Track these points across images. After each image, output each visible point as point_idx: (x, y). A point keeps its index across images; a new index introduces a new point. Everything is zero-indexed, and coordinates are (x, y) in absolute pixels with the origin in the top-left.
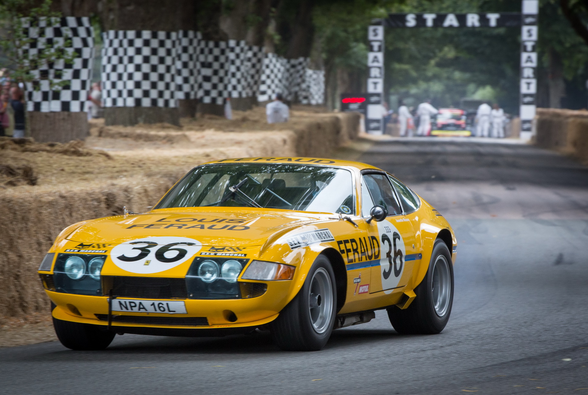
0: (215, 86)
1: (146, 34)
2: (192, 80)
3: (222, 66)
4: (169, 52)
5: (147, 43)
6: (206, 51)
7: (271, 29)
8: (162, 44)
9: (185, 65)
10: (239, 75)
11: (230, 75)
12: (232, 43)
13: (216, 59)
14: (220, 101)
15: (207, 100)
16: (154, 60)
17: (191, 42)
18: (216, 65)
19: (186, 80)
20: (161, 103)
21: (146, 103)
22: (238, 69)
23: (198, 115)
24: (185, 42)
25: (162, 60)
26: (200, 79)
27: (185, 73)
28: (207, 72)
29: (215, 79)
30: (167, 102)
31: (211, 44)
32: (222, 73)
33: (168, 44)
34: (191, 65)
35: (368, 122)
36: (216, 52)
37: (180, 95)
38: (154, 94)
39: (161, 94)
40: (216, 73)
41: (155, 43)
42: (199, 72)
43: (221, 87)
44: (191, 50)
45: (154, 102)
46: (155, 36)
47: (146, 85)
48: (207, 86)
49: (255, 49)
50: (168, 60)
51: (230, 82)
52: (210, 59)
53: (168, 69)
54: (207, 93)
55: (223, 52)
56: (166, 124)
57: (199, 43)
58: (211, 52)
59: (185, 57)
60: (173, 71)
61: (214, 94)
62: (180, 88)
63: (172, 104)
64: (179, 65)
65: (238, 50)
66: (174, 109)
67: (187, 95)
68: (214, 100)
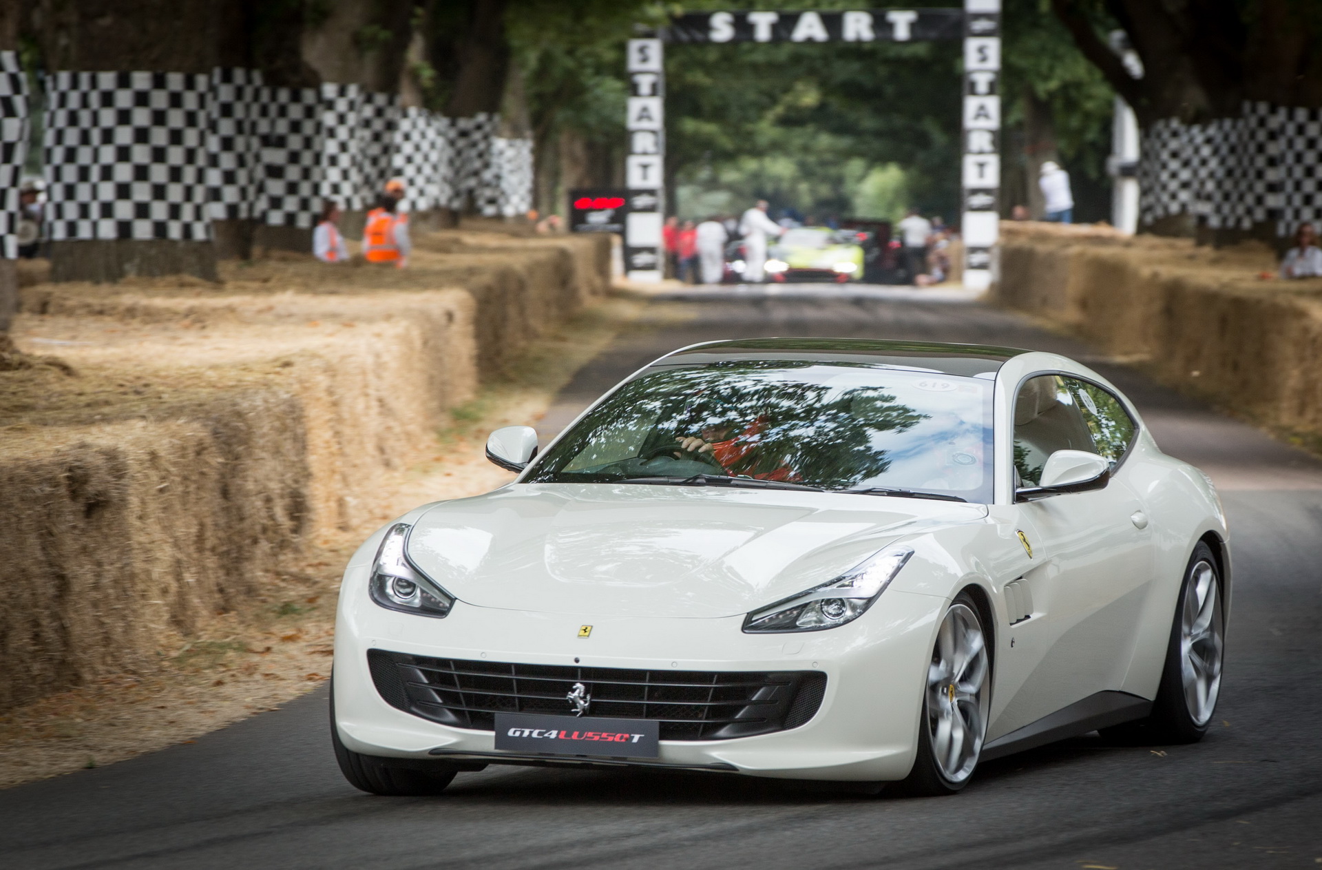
0: (292, 188)
1: (141, 80)
2: (242, 176)
3: (308, 143)
4: (191, 119)
5: (142, 99)
6: (273, 109)
7: (415, 54)
8: (176, 100)
9: (227, 144)
10: (344, 161)
11: (325, 162)
12: (330, 90)
13: (295, 127)
14: (303, 221)
15: (276, 218)
16: (159, 137)
17: (239, 93)
18: (295, 142)
19: (229, 178)
20: (175, 231)
21: (142, 230)
22: (344, 147)
23: (257, 251)
24: (226, 93)
25: (176, 137)
26: (260, 173)
27: (227, 161)
28: (275, 156)
29: (293, 173)
30: (187, 230)
31: (284, 95)
32: (307, 158)
33: (190, 101)
34: (240, 143)
35: (630, 252)
36: (295, 112)
37: (216, 211)
38: (159, 211)
39: (175, 211)
40: (294, 158)
41: (160, 100)
42: (257, 158)
43: (305, 189)
44: (239, 111)
45: (160, 228)
46: (159, 82)
47: (142, 192)
48: (276, 187)
49: (380, 99)
50: (191, 137)
51: (324, 177)
52: (282, 127)
53: (190, 156)
54: (276, 203)
55: (309, 112)
56: (188, 278)
57: (256, 96)
58: (283, 112)
59: (226, 127)
60: (201, 160)
61: (291, 204)
62: (215, 195)
63: (199, 233)
64: (213, 144)
65: (342, 105)
66: (206, 243)
67: (232, 209)
68: (291, 218)
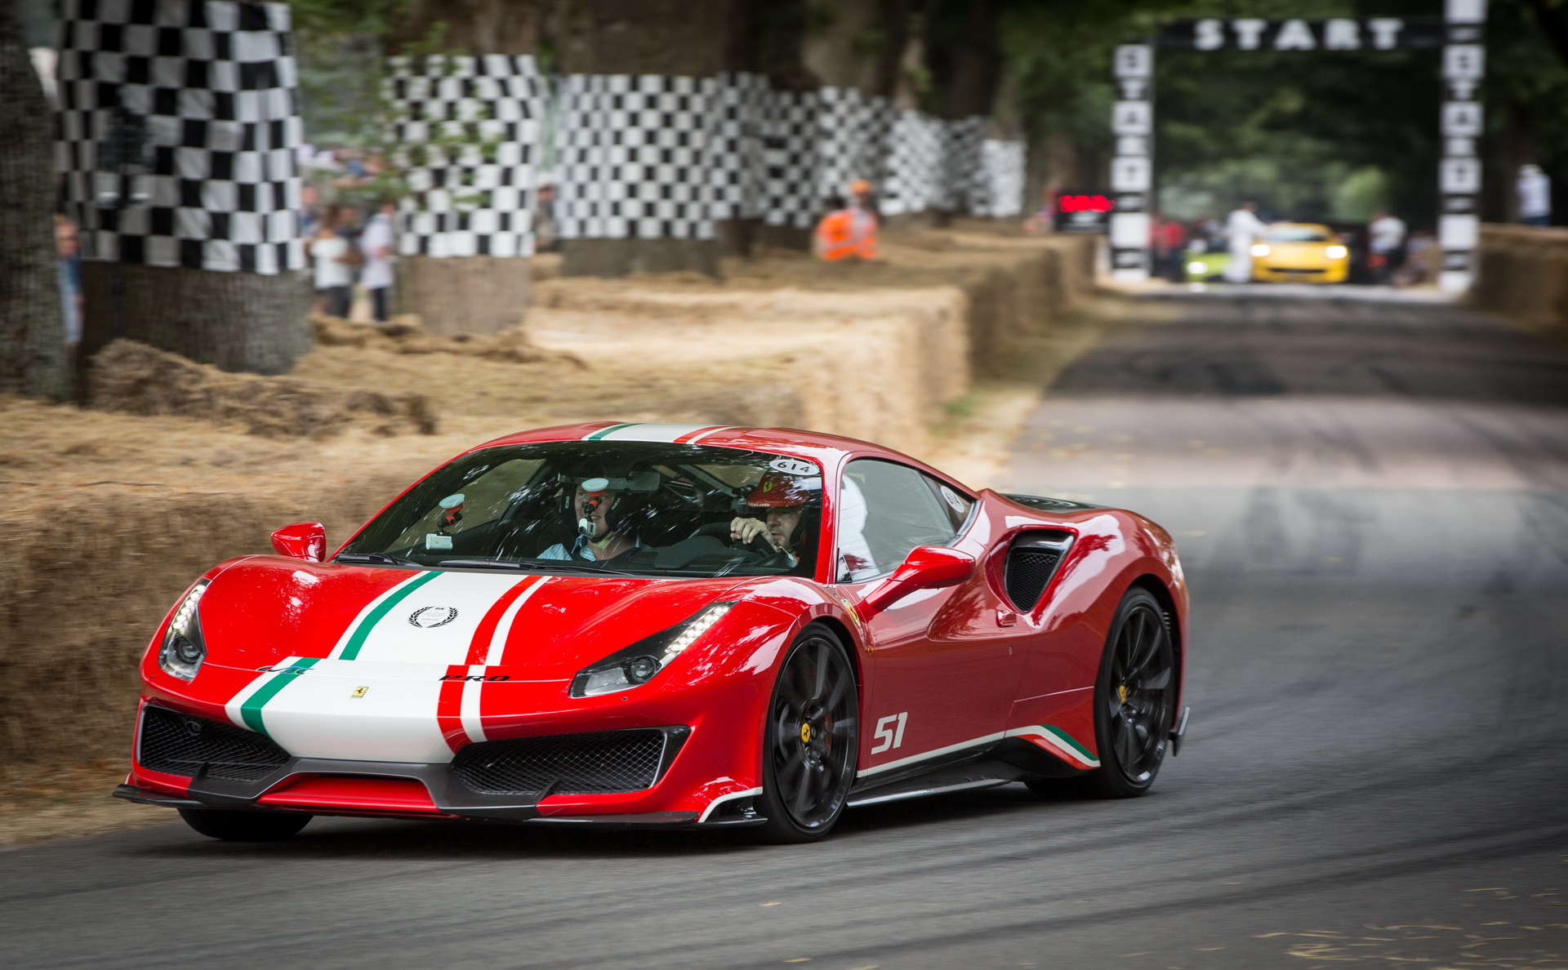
0: (793, 189)
1: (651, 84)
2: (745, 177)
3: (808, 145)
4: (698, 122)
5: (651, 102)
6: (776, 113)
7: (912, 59)
8: (684, 104)
9: (732, 146)
10: (843, 162)
11: (824, 163)
12: (829, 94)
13: (797, 130)
14: (803, 221)
15: (776, 217)
16: (667, 138)
17: (744, 97)
18: (796, 144)
19: (733, 178)
20: (680, 230)
21: (650, 229)
22: (842, 149)
23: (758, 248)
24: (731, 97)
25: (683, 139)
26: (761, 173)
27: (732, 162)
28: (776, 158)
29: (794, 174)
30: (693, 228)
31: (786, 99)
32: (807, 160)
33: (698, 103)
34: (744, 145)
35: (1116, 252)
36: (797, 115)
37: (721, 210)
38: (666, 210)
39: (681, 211)
40: (795, 159)
41: (668, 103)
42: (760, 159)
43: (805, 190)
44: (744, 114)
45: (667, 227)
46: (668, 87)
47: (649, 192)
48: (777, 187)
49: (878, 103)
50: (698, 140)
51: (823, 177)
52: (783, 130)
53: (697, 157)
54: (776, 203)
55: (810, 115)
57: (761, 99)
58: (785, 115)
59: (731, 130)
60: (707, 161)
61: (791, 204)
62: (719, 194)
63: (704, 231)
64: (718, 146)
65: (841, 109)
66: (709, 242)
67: (736, 208)
68: (791, 217)
